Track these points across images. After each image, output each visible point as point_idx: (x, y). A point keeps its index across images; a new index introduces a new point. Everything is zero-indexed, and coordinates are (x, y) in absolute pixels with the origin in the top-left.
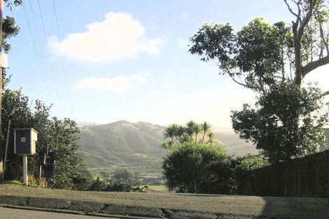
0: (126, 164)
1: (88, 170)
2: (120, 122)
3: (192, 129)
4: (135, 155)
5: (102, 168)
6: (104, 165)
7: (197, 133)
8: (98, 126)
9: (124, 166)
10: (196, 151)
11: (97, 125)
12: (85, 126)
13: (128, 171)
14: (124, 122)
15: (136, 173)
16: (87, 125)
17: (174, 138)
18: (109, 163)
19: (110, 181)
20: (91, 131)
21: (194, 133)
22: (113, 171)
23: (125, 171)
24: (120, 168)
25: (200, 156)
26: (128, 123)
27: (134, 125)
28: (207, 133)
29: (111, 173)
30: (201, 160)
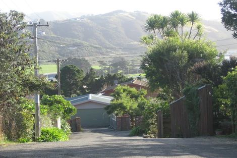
0: (123, 52)
1: (87, 58)
2: (117, 12)
3: (177, 19)
4: (132, 43)
5: (101, 57)
6: (102, 54)
7: (182, 25)
8: (96, 16)
9: (122, 54)
10: (180, 48)
11: (94, 15)
12: (84, 16)
13: (126, 59)
14: (121, 11)
15: (133, 61)
16: (86, 15)
17: (157, 30)
18: (107, 52)
19: (108, 69)
20: (89, 21)
21: (180, 25)
22: (111, 60)
23: (122, 59)
24: (118, 56)
25: (185, 53)
26: (125, 12)
27: (131, 14)
28: (196, 24)
29: (109, 62)
30: (187, 58)
